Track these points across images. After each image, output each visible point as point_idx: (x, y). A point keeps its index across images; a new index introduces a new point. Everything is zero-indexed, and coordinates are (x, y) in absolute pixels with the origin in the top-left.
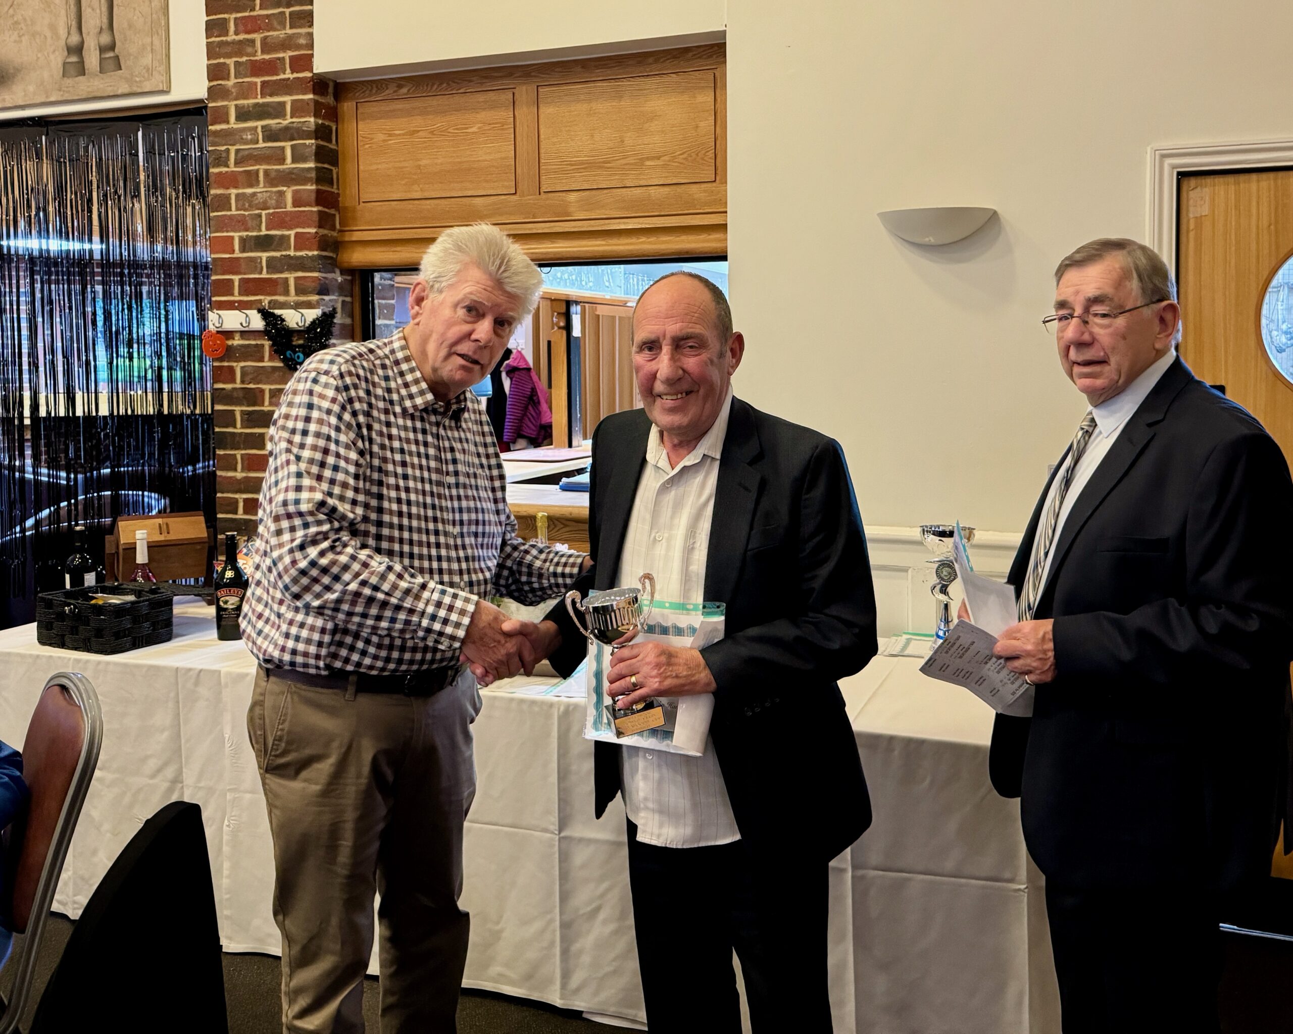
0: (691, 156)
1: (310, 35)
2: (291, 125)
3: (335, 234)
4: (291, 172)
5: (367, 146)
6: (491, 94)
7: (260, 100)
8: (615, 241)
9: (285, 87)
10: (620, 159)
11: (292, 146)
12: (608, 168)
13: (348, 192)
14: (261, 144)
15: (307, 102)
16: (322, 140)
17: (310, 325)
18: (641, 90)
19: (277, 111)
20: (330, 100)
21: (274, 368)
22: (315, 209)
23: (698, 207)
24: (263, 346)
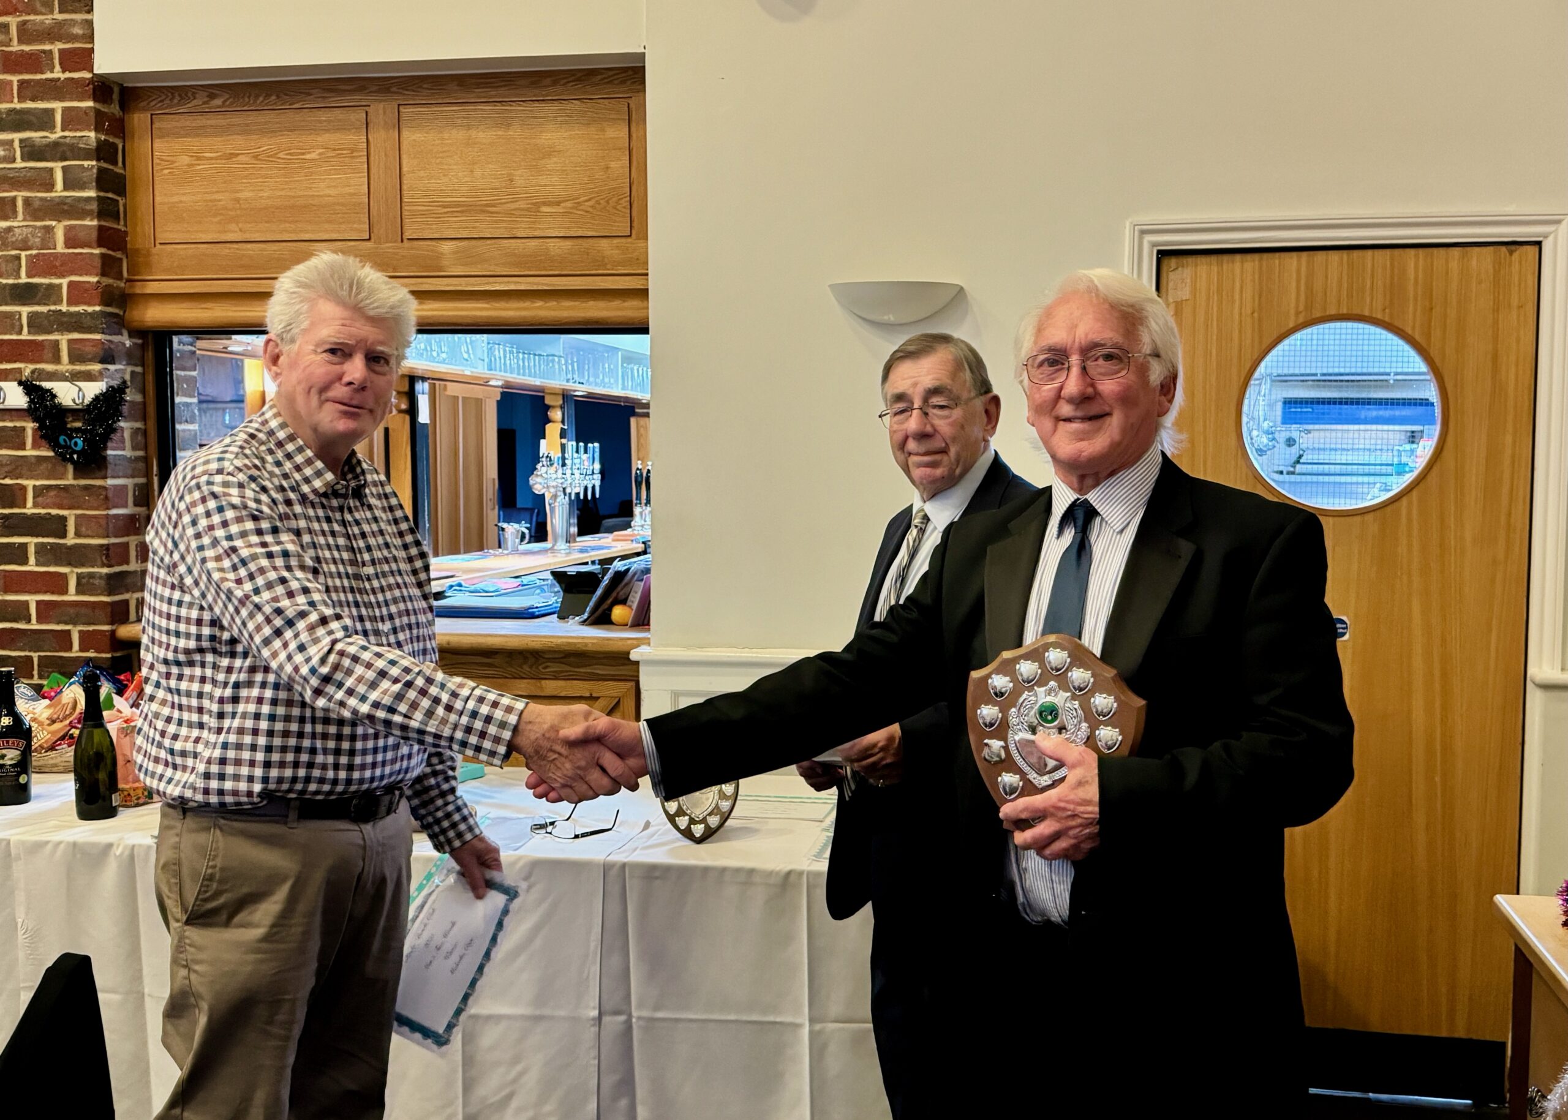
0: (599, 204)
1: (90, 24)
2: (62, 140)
3: (122, 285)
4: (62, 201)
5: (166, 171)
6: (338, 111)
7: (17, 105)
8: (502, 304)
9: (54, 89)
10: (507, 203)
11: (63, 168)
12: (492, 213)
13: (138, 229)
14: (19, 164)
15: (85, 111)
16: (105, 161)
17: (91, 402)
18: (536, 117)
19: (44, 121)
20: (114, 109)
21: (40, 459)
22: (97, 251)
23: (609, 266)
24: (23, 429)
